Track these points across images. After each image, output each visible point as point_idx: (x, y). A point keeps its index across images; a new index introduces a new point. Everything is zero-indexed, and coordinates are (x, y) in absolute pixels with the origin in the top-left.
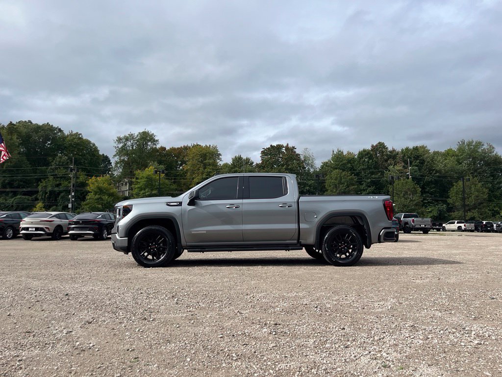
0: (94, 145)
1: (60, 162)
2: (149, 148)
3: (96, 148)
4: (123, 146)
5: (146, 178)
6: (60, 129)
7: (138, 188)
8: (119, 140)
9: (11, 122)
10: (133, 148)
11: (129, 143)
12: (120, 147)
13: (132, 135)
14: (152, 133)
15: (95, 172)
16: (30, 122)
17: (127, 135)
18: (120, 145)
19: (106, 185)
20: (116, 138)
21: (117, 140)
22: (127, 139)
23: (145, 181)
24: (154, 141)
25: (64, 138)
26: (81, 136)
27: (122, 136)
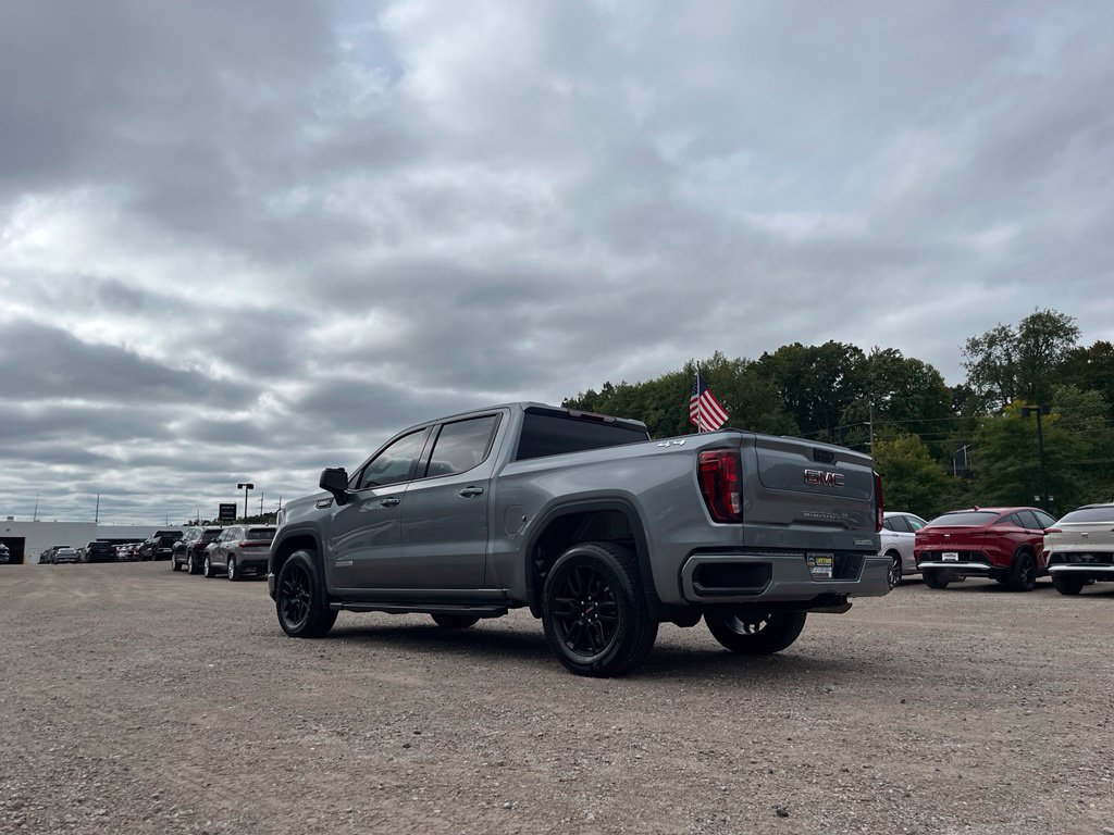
0: (930, 368)
1: (854, 416)
2: (1058, 352)
3: (936, 374)
4: (984, 360)
5: (1005, 429)
6: (855, 349)
7: (988, 456)
8: (974, 345)
9: (766, 353)
10: (1009, 359)
11: (998, 351)
12: (976, 363)
13: (1004, 329)
14: (1059, 313)
15: (938, 429)
16: (798, 345)
17: (992, 332)
18: (979, 358)
19: (910, 458)
20: (965, 344)
21: (968, 348)
22: (992, 341)
23: (1002, 438)
24: (1069, 333)
25: (864, 364)
26: (897, 355)
27: (979, 336)
